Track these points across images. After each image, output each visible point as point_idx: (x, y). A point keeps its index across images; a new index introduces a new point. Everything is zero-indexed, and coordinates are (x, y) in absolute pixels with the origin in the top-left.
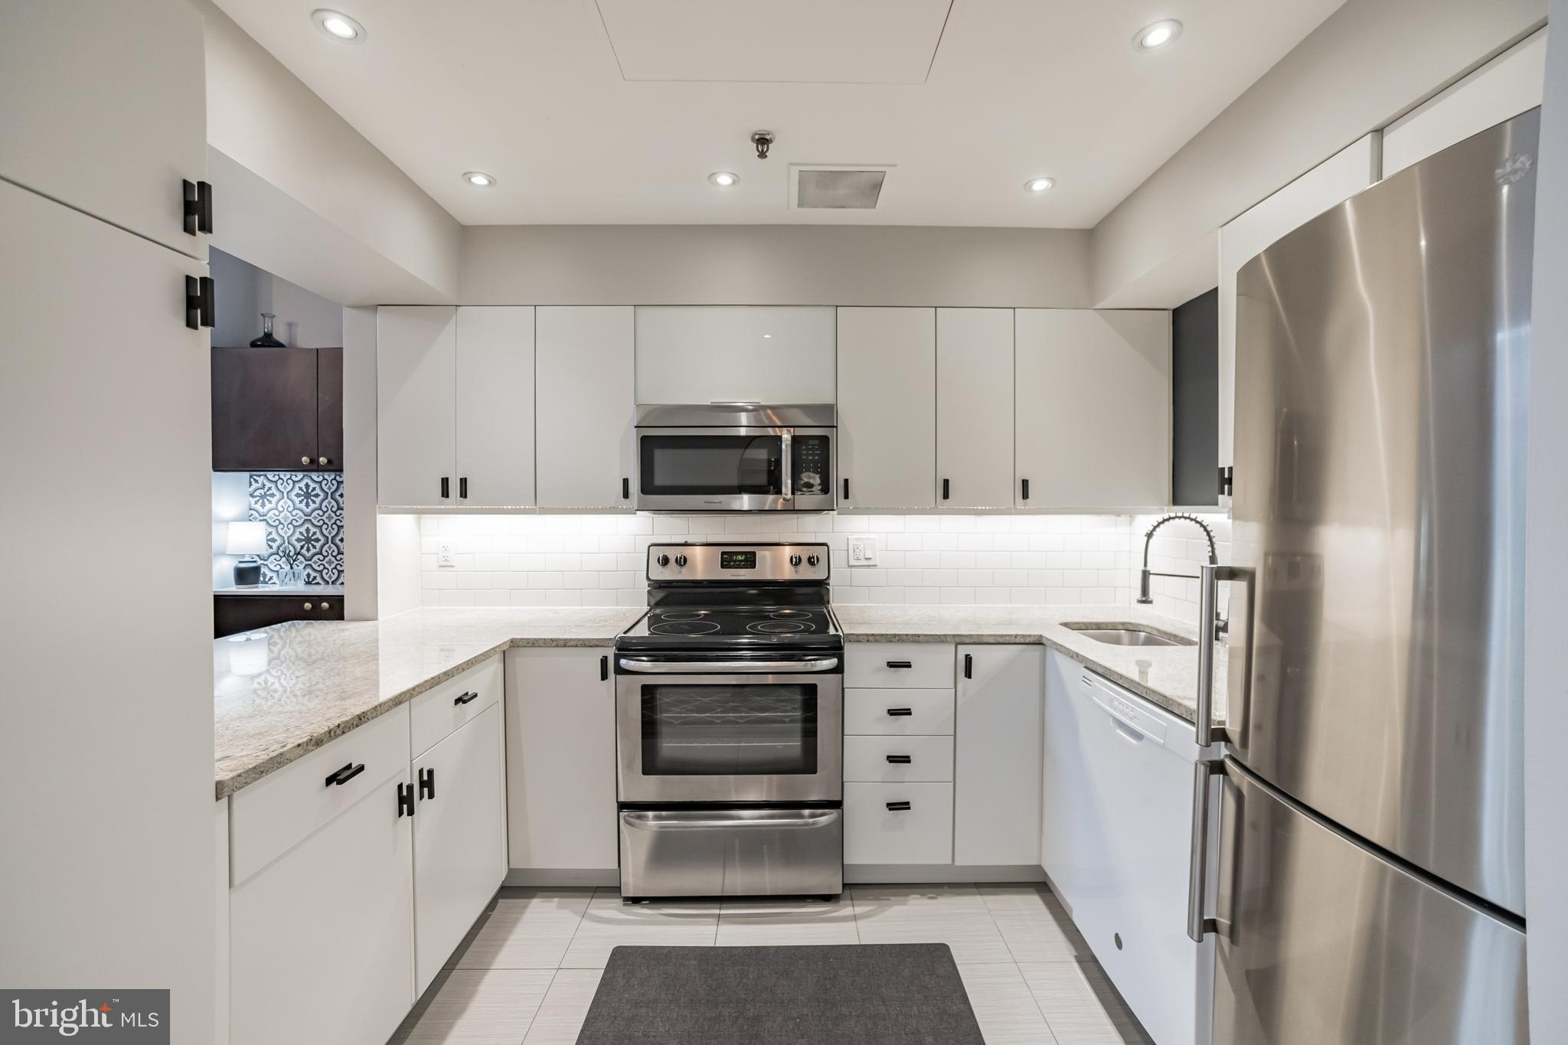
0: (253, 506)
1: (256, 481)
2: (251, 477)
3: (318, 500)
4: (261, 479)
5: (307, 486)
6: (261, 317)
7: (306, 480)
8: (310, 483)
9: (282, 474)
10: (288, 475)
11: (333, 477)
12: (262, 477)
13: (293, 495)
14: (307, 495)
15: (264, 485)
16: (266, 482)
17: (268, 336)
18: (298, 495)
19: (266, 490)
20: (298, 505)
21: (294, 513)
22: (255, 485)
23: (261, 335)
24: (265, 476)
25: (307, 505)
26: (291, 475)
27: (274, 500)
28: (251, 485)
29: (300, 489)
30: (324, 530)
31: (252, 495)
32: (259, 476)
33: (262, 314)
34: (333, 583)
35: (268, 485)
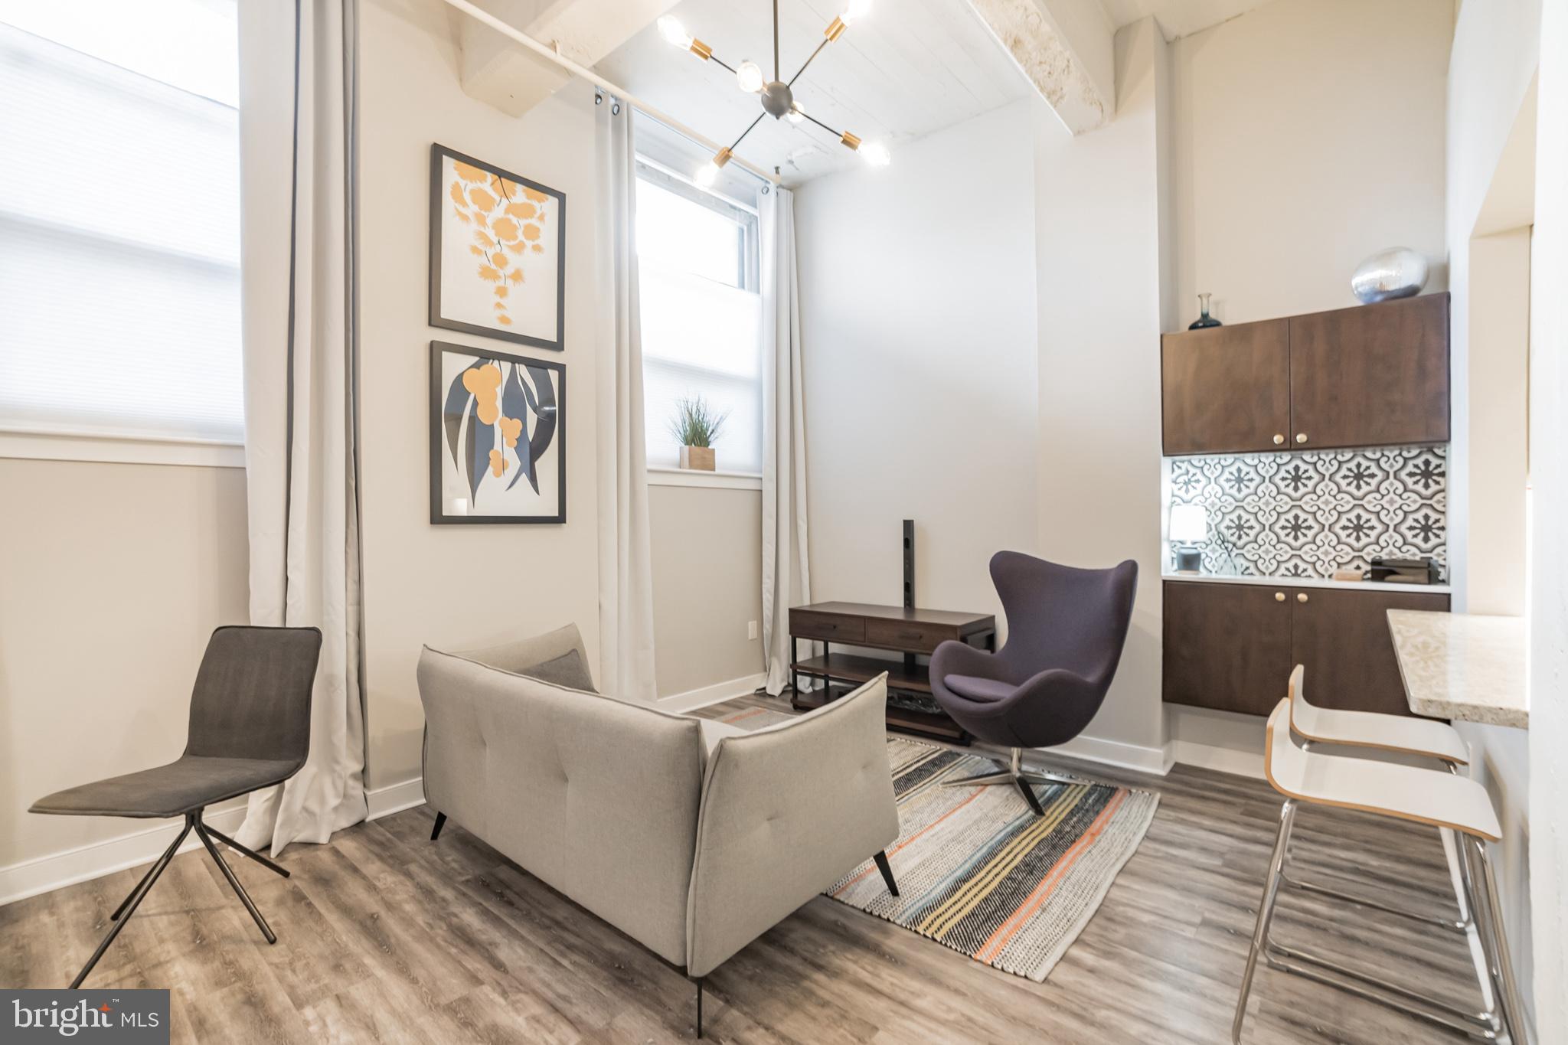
0: (1177, 492)
1: (1179, 467)
2: (1174, 463)
4: (1184, 466)
5: (1239, 470)
6: (1199, 299)
8: (1242, 467)
9: (1209, 458)
10: (1216, 457)
12: (1186, 463)
13: (1222, 480)
14: (1240, 480)
15: (1188, 472)
16: (1190, 468)
17: (1205, 316)
18: (1228, 480)
19: (1190, 476)
20: (1228, 491)
21: (1223, 499)
22: (1178, 472)
23: (1198, 317)
24: (1190, 461)
25: (1239, 491)
26: (1220, 459)
27: (1200, 486)
28: (1173, 470)
29: (1231, 473)
31: (1175, 482)
32: (1183, 462)
33: (1199, 296)
34: (1270, 574)
35: (1192, 470)
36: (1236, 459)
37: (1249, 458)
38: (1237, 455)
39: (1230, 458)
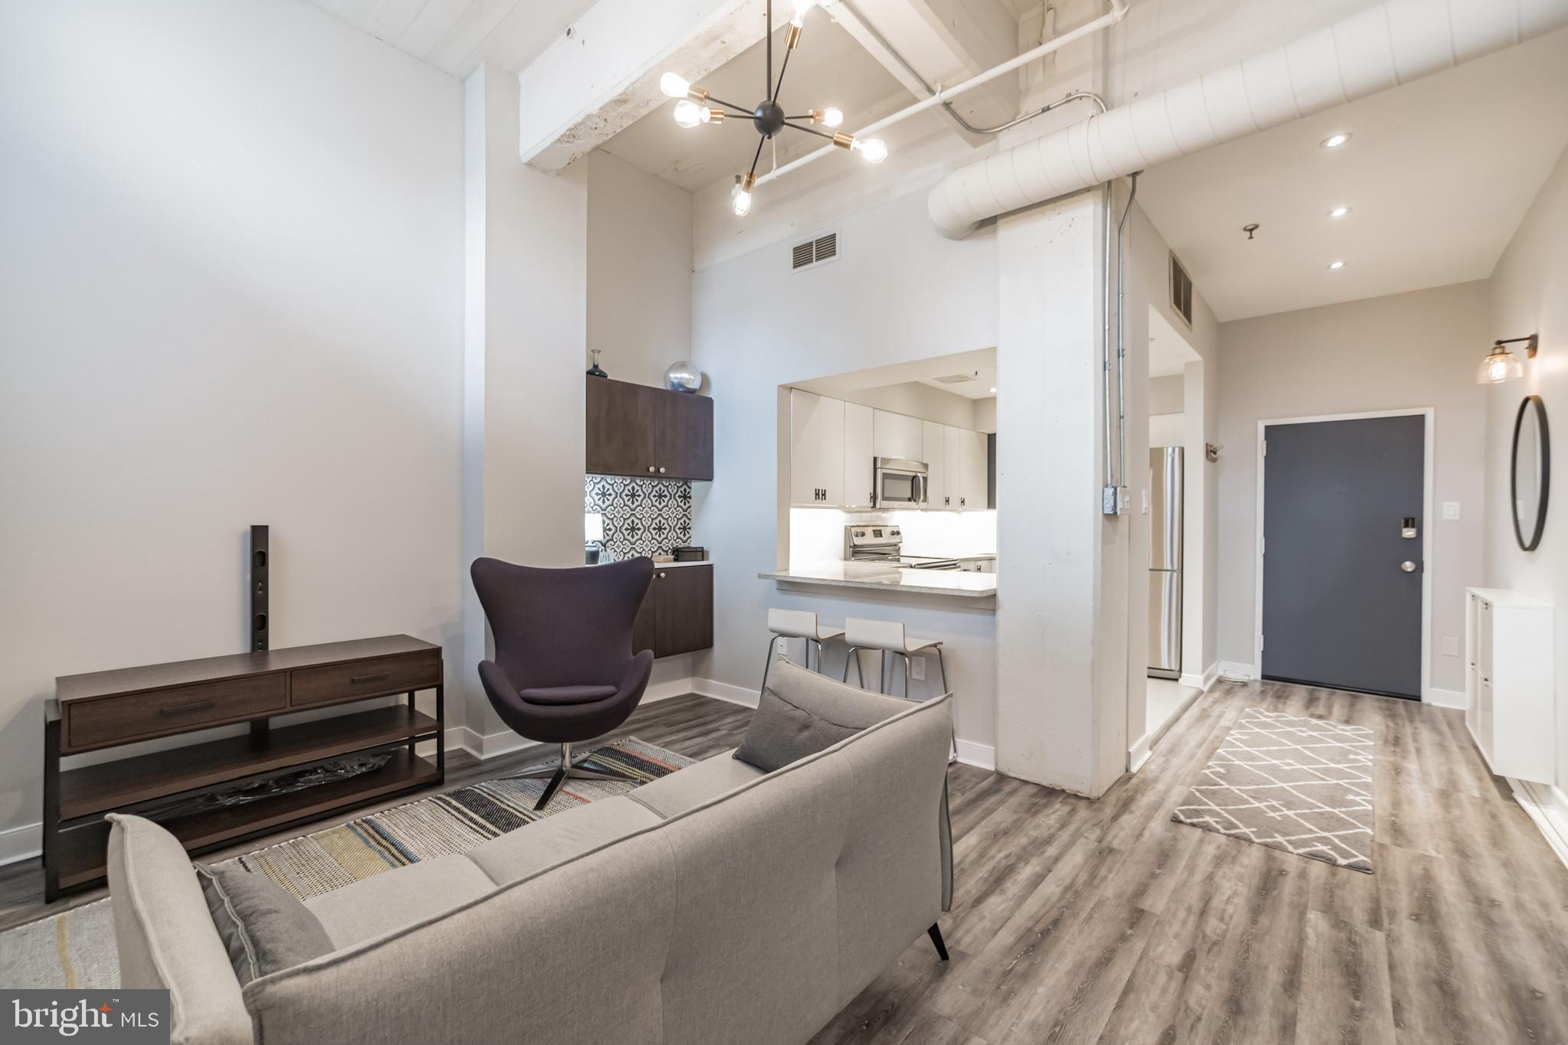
2: (590, 476)
3: (611, 498)
5: (604, 487)
7: (603, 483)
8: (606, 485)
11: (621, 481)
14: (604, 494)
17: (596, 367)
18: (597, 494)
20: (597, 502)
25: (604, 502)
29: (599, 489)
30: (614, 522)
33: (592, 350)
36: (602, 478)
37: (609, 479)
38: (603, 476)
39: (599, 477)
